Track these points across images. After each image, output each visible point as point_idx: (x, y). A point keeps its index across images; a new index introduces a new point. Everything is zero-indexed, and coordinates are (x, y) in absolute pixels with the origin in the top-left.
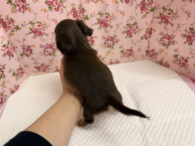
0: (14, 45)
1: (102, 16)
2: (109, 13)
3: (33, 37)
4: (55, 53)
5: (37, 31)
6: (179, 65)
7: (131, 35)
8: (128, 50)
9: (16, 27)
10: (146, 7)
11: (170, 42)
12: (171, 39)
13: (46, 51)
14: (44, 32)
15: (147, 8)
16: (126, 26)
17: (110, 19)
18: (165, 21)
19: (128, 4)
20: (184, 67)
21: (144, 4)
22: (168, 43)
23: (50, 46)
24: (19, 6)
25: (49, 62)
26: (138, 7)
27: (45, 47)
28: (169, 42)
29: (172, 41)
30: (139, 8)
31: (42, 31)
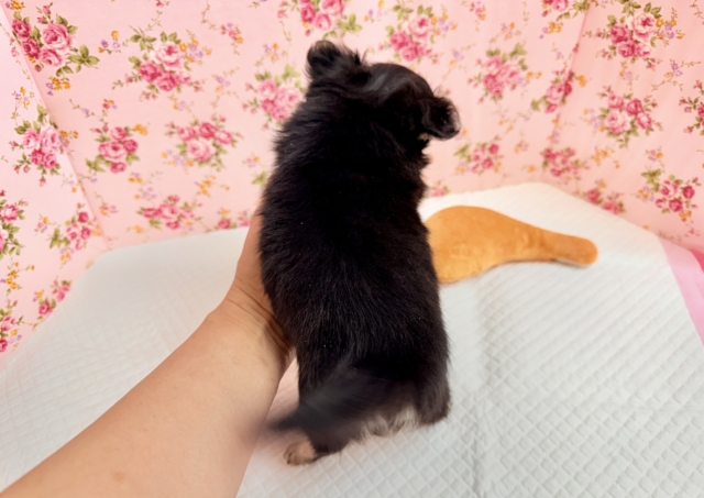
0: (66, 126)
1: (406, 18)
2: (430, 9)
3: (144, 93)
4: (221, 156)
5: (159, 70)
6: (660, 207)
7: (498, 92)
8: (483, 146)
9: (79, 53)
11: (636, 123)
12: (643, 111)
13: (189, 148)
14: (185, 75)
16: (486, 59)
17: (434, 30)
18: (626, 49)
20: (677, 214)
22: (628, 127)
23: (204, 130)
25: (198, 189)
27: (186, 132)
28: (632, 123)
29: (644, 119)
31: (181, 73)
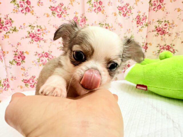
0: (5, 50)
1: (102, 27)
2: (108, 24)
3: (30, 42)
5: (35, 35)
9: (13, 28)
10: (141, 21)
13: (40, 60)
15: (142, 23)
19: (126, 17)
21: (140, 18)
23: (46, 55)
24: (22, 7)
26: (134, 20)
27: (40, 55)
29: (172, 50)
30: (135, 22)
31: (41, 37)
